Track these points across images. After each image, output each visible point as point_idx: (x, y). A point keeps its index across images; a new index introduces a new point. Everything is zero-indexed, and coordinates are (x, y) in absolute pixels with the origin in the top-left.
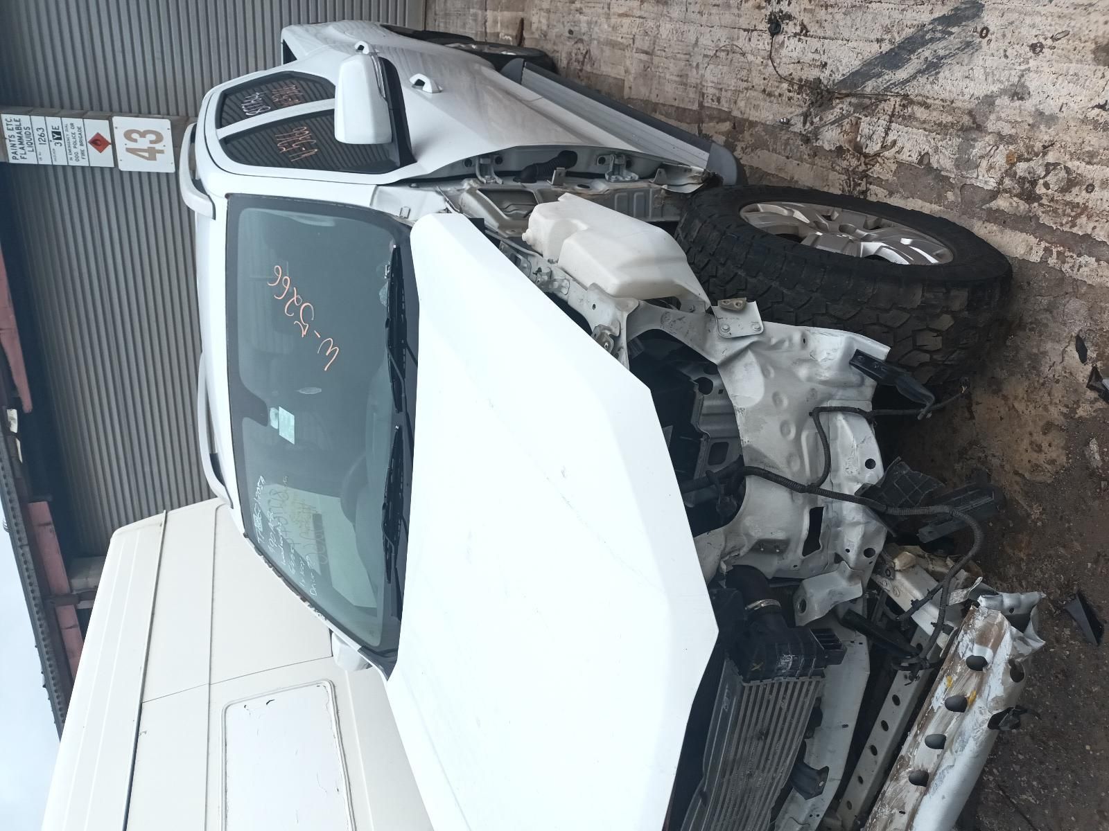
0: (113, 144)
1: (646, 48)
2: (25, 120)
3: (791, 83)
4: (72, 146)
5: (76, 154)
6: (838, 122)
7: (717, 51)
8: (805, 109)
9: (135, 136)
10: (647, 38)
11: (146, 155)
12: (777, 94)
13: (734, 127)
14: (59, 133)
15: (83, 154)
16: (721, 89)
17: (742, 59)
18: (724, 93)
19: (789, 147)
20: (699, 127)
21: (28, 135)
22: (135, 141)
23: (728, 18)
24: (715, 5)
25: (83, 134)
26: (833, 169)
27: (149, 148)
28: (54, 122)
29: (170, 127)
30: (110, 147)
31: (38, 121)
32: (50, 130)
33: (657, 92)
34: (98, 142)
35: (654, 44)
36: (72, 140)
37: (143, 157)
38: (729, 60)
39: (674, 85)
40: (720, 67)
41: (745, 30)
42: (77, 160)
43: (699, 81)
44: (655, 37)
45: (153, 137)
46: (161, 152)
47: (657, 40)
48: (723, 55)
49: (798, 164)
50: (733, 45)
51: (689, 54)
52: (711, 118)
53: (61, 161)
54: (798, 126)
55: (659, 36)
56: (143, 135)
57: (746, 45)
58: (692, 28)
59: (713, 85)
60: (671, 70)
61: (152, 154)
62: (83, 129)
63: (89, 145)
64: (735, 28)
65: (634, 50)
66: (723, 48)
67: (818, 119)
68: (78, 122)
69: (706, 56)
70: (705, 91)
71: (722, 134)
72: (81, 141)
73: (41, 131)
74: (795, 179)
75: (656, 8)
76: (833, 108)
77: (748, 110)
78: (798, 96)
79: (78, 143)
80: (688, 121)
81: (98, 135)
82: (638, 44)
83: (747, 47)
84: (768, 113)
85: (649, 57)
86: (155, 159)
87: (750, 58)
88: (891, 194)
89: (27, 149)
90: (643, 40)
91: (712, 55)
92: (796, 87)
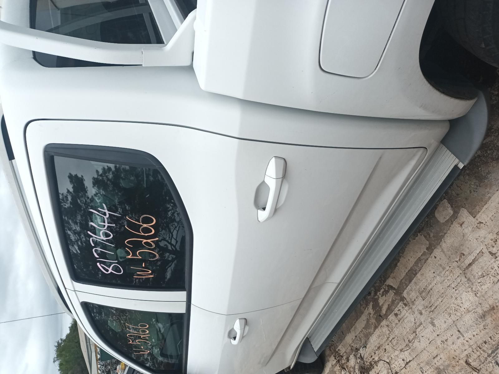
1: (474, 267)
3: (375, 362)
6: (354, 368)
7: (416, 335)
8: (364, 359)
10: (480, 274)
12: (377, 352)
13: (380, 315)
16: (399, 321)
17: (400, 348)
18: (397, 321)
19: (359, 339)
20: (394, 289)
23: (424, 357)
24: (437, 356)
26: (345, 352)
33: (438, 258)
35: (469, 279)
38: (406, 340)
39: (429, 281)
40: (408, 330)
41: (410, 361)
43: (414, 307)
44: (472, 284)
47: (467, 285)
48: (411, 338)
49: (352, 339)
50: (410, 348)
51: (433, 311)
52: (393, 302)
54: (361, 351)
55: (470, 289)
57: (403, 356)
58: (444, 326)
59: (406, 316)
60: (439, 285)
64: (416, 357)
65: (485, 250)
66: (414, 341)
67: (359, 362)
69: (421, 324)
70: (407, 308)
71: (383, 305)
74: (349, 333)
75: (491, 302)
76: (358, 371)
77: (380, 331)
78: (370, 361)
80: (403, 281)
82: (487, 257)
83: (402, 356)
84: (374, 341)
85: (465, 267)
87: (397, 353)
88: (332, 365)
90: (482, 268)
91: (417, 330)
92: (373, 363)
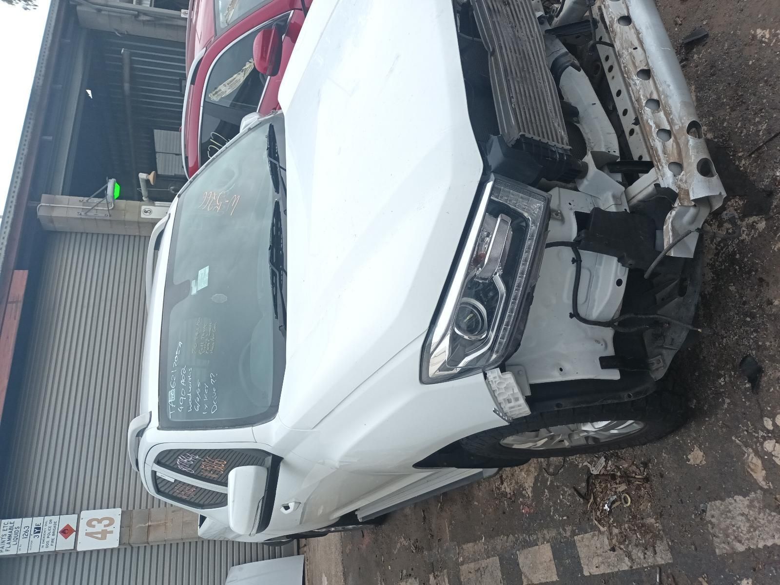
0: (77, 531)
2: (17, 522)
4: (46, 536)
5: (48, 542)
9: (94, 523)
11: (99, 536)
14: (39, 528)
15: (52, 542)
21: (16, 533)
22: (94, 526)
25: (57, 527)
27: (102, 530)
28: (38, 520)
29: (120, 514)
30: (75, 533)
31: (27, 521)
32: (34, 526)
34: (66, 532)
36: (47, 532)
37: (97, 538)
42: (47, 547)
45: (107, 522)
46: (111, 532)
53: (35, 549)
56: (100, 521)
61: (104, 534)
62: (57, 523)
63: (59, 535)
68: (55, 518)
72: (54, 532)
73: (26, 529)
79: (51, 534)
81: (68, 525)
86: (105, 538)
89: (12, 543)
